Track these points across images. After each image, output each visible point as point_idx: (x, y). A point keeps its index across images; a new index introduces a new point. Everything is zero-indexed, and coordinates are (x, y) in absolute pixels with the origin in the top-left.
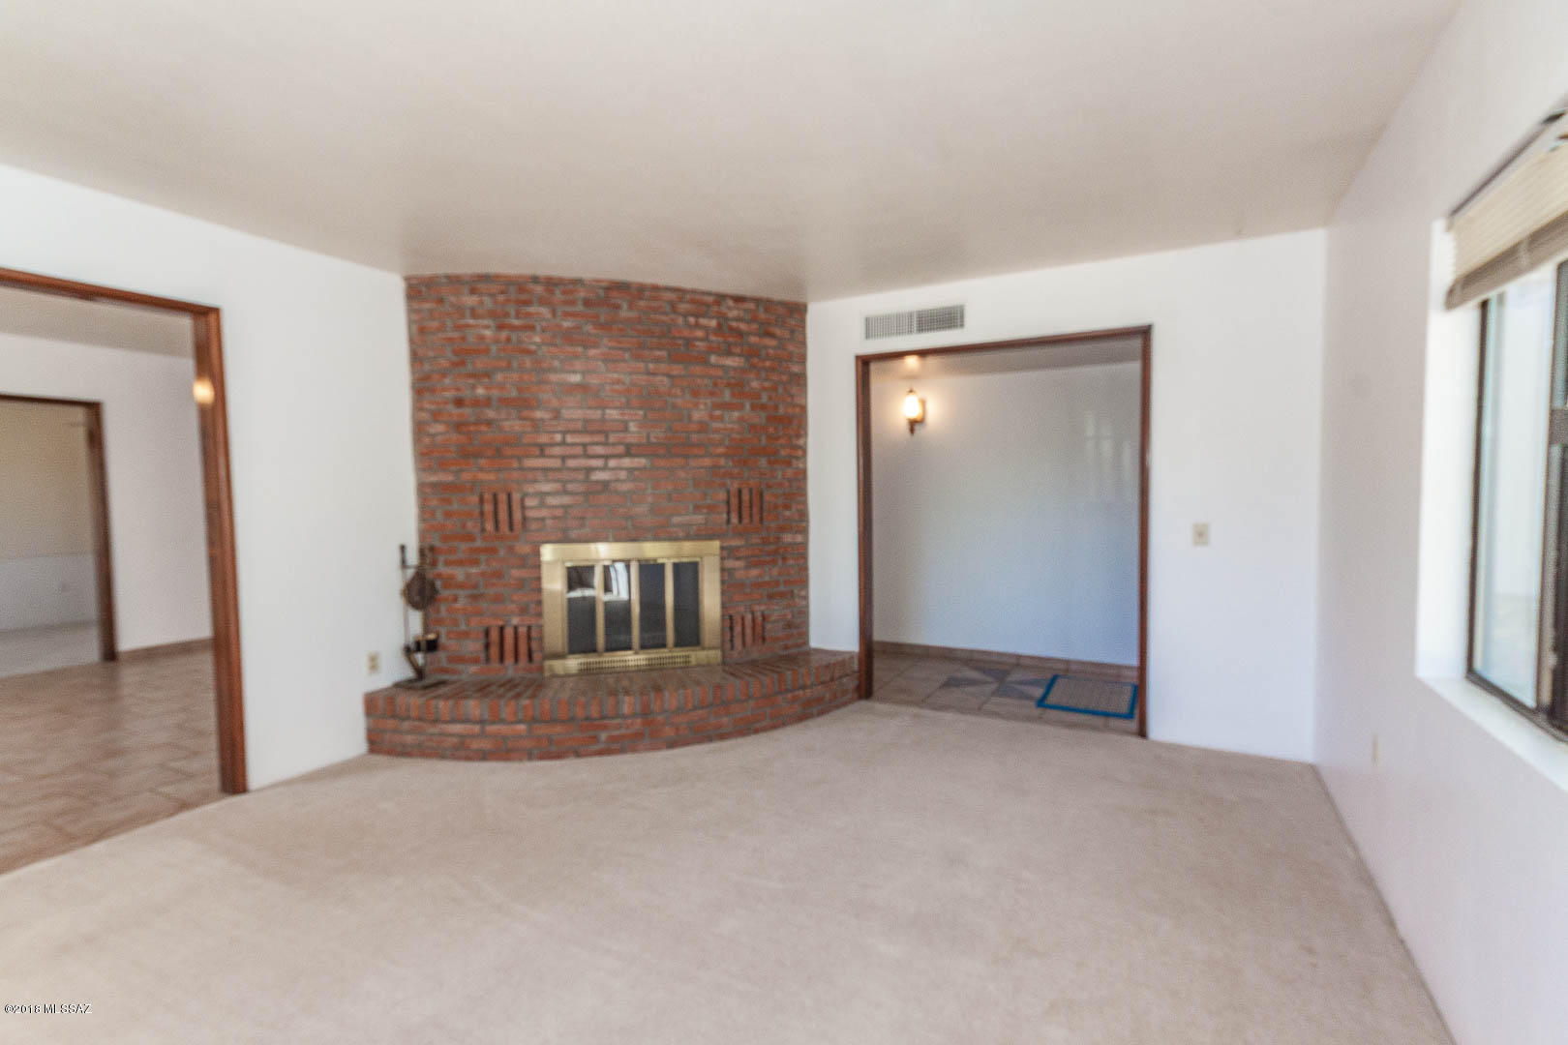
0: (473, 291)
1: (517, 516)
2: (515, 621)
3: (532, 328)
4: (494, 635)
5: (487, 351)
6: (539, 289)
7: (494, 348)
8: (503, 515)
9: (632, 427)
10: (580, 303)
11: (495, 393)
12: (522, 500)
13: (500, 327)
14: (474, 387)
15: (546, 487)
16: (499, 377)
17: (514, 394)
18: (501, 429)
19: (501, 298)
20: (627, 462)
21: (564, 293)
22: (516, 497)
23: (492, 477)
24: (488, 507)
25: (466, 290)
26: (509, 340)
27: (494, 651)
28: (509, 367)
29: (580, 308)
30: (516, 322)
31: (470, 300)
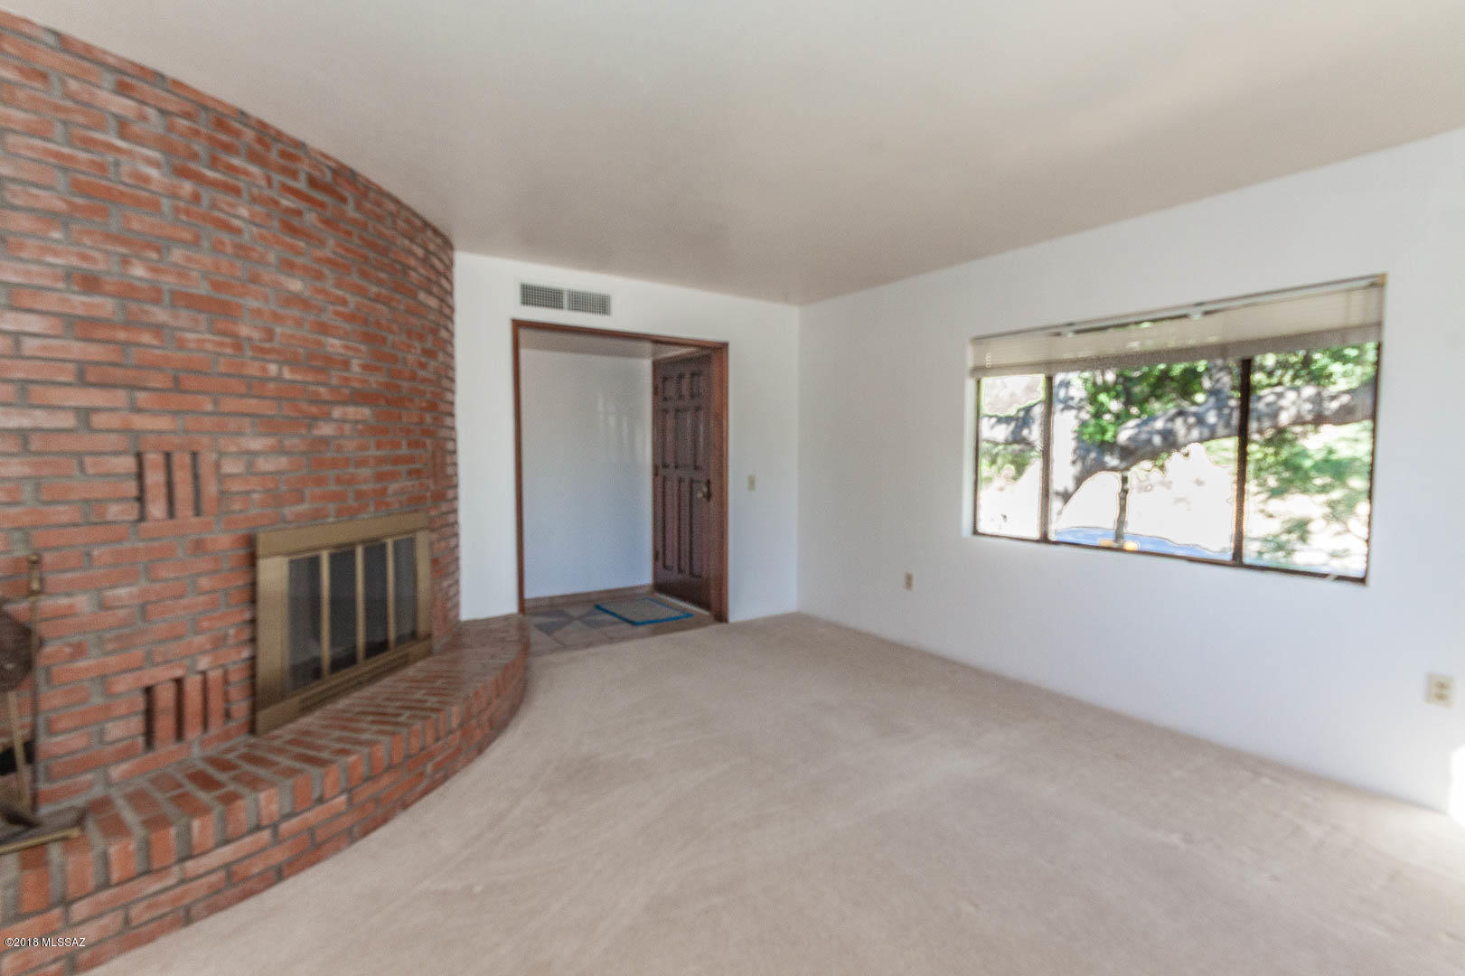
0: (123, 89)
1: (211, 488)
2: (203, 663)
3: (236, 191)
4: (166, 697)
5: (155, 207)
6: (249, 135)
7: (166, 204)
8: (183, 491)
9: (356, 365)
10: (303, 177)
11: (169, 281)
12: (218, 466)
13: (183, 173)
14: (125, 261)
15: (256, 444)
16: (177, 255)
17: (203, 289)
18: (181, 345)
19: (183, 123)
20: (351, 411)
21: (283, 154)
22: (207, 458)
23: (163, 423)
24: (155, 478)
25: (108, 80)
26: (196, 198)
27: (165, 724)
28: (195, 243)
29: (301, 185)
30: (210, 174)
31: (122, 105)
